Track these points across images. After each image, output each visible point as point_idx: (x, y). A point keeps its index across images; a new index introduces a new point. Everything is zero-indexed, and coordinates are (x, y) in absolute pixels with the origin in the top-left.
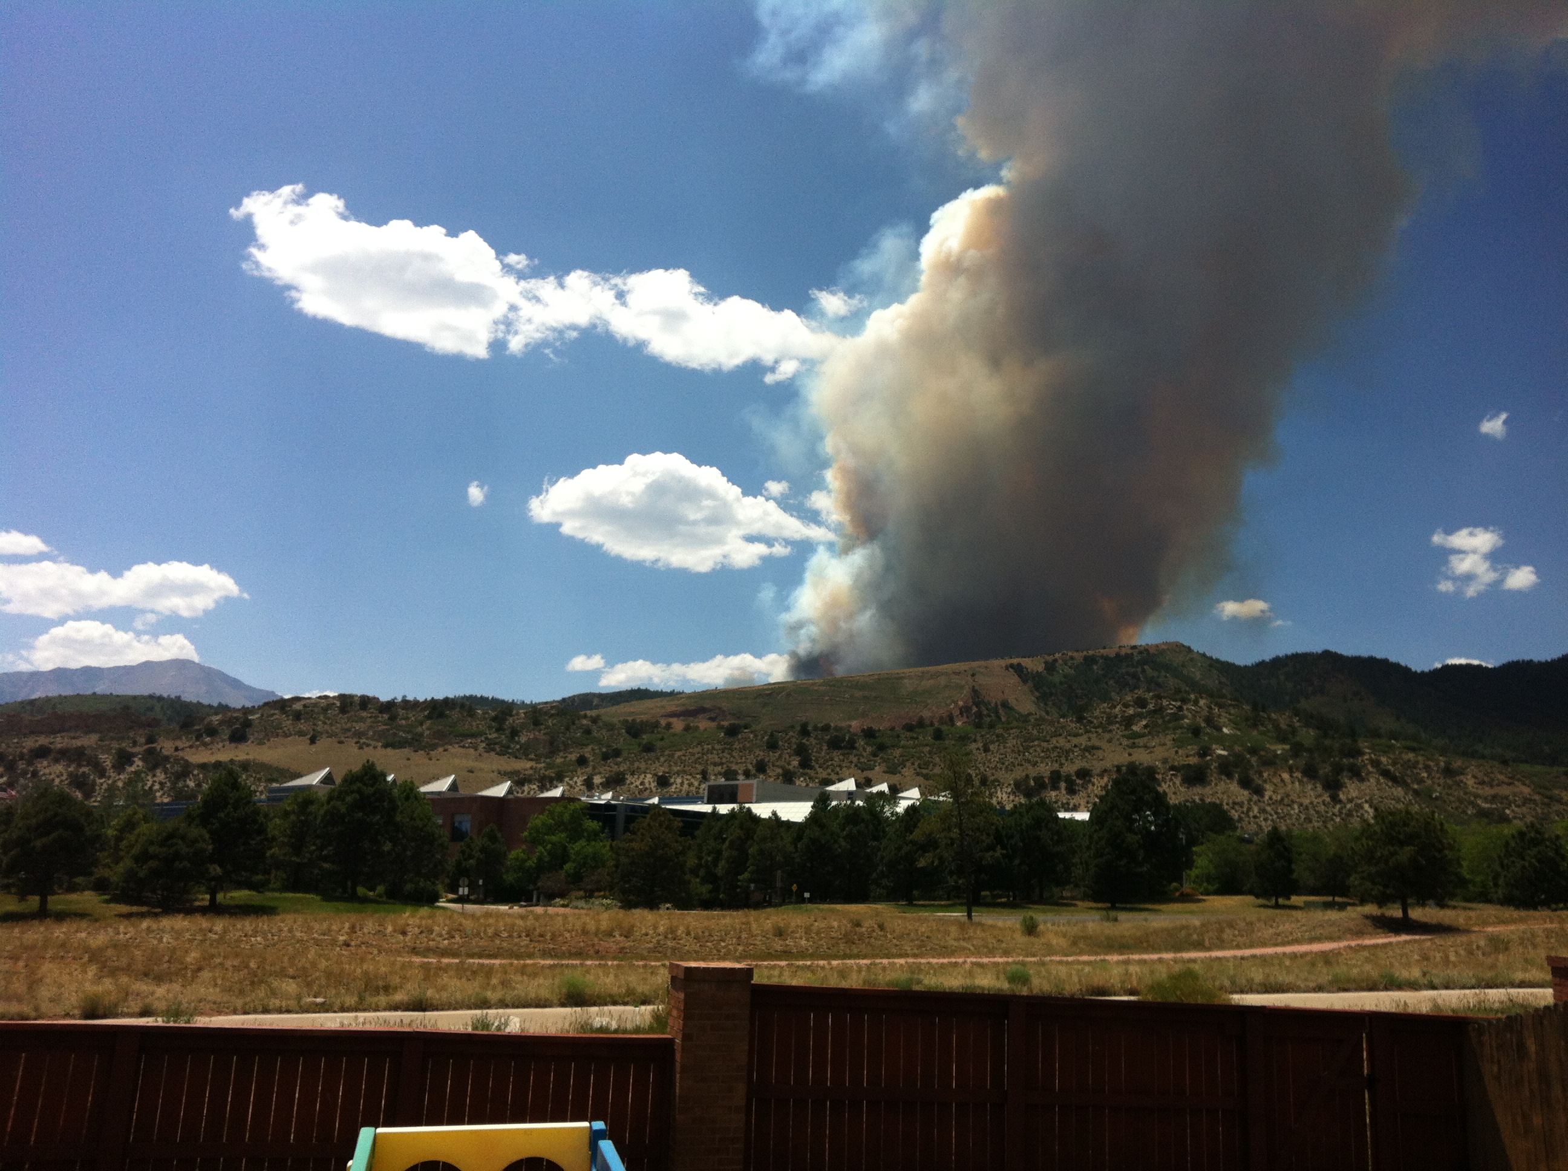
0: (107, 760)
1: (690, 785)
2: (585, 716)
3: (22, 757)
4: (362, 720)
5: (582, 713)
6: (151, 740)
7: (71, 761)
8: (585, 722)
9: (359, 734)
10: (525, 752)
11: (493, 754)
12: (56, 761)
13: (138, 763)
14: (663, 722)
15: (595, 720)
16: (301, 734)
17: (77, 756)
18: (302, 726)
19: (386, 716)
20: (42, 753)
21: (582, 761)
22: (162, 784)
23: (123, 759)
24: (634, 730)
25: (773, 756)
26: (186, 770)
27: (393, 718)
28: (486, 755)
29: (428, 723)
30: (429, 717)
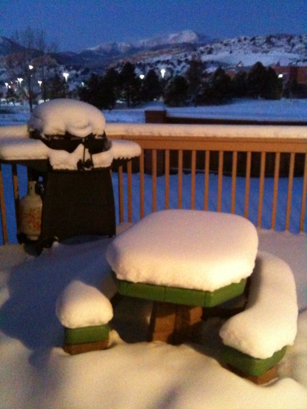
0: (175, 63)
3: (153, 64)
4: (245, 45)
6: (186, 56)
7: (166, 64)
9: (245, 49)
10: (297, 51)
12: (162, 64)
13: (183, 64)
16: (227, 51)
17: (167, 62)
18: (227, 48)
19: (252, 43)
20: (158, 62)
23: (179, 62)
27: (254, 44)
29: (265, 44)
30: (265, 42)
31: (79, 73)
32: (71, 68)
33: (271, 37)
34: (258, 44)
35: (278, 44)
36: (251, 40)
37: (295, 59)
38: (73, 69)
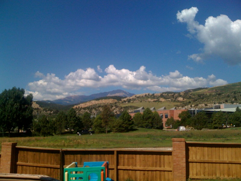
1: (212, 105)
2: (189, 94)
4: (149, 97)
5: (189, 93)
8: (189, 95)
11: (172, 102)
12: (102, 108)
13: (114, 107)
14: (205, 94)
15: (191, 94)
16: (139, 101)
18: (139, 99)
21: (190, 102)
22: (118, 111)
24: (199, 96)
25: (228, 99)
26: (121, 108)
27: (154, 97)
28: (171, 102)
29: (160, 97)
31: (52, 112)
32: (47, 110)
33: (163, 93)
34: (156, 97)
35: (167, 97)
36: (152, 95)
37: (178, 105)
38: (48, 111)
